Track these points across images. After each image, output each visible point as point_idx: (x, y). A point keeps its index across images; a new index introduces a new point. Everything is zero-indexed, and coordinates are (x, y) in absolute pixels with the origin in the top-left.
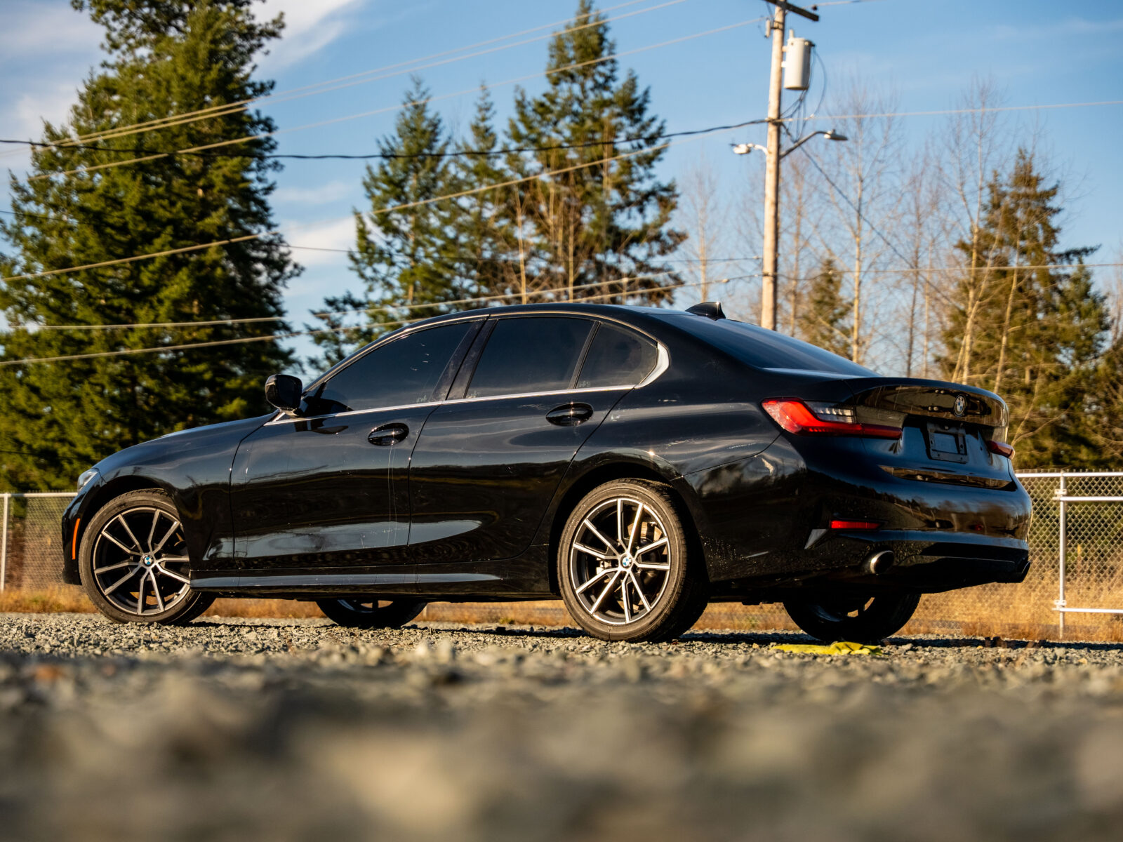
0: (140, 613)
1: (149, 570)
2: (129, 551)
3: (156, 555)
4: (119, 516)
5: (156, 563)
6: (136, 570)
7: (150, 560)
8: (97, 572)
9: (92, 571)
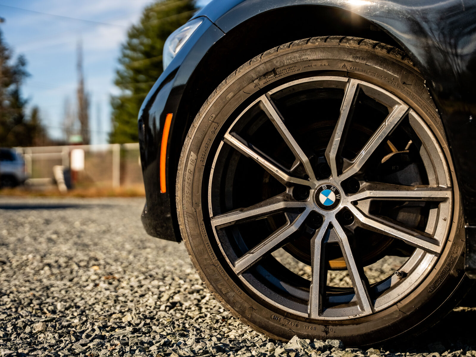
0: (315, 315)
1: (330, 217)
2: (285, 177)
3: (344, 184)
4: (263, 98)
5: (346, 202)
6: (300, 219)
7: (332, 197)
8: (217, 222)
9: (207, 221)
